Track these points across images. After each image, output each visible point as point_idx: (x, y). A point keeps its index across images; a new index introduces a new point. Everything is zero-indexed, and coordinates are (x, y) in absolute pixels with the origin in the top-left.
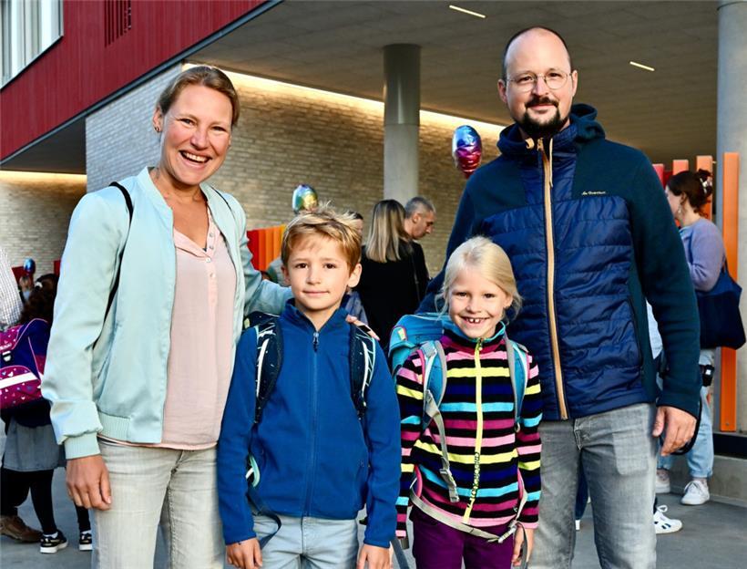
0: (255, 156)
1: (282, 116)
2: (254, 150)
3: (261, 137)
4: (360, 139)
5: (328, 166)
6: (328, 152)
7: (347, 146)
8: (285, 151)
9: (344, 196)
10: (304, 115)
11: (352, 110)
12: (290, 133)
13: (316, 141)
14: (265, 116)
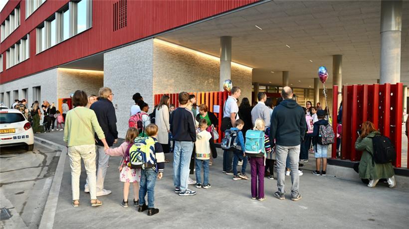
0: (171, 68)
1: (178, 56)
2: (171, 66)
3: (173, 62)
4: (196, 64)
5: (188, 72)
6: (189, 67)
7: (193, 66)
8: (178, 67)
9: (192, 81)
10: (183, 56)
11: (195, 55)
12: (180, 61)
13: (186, 64)
14: (173, 56)
